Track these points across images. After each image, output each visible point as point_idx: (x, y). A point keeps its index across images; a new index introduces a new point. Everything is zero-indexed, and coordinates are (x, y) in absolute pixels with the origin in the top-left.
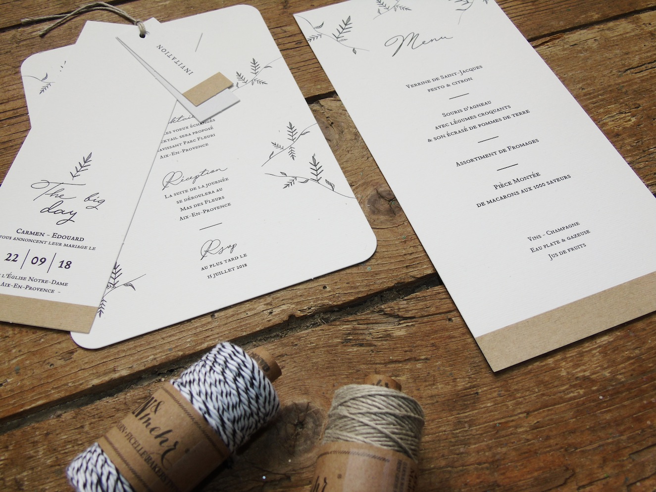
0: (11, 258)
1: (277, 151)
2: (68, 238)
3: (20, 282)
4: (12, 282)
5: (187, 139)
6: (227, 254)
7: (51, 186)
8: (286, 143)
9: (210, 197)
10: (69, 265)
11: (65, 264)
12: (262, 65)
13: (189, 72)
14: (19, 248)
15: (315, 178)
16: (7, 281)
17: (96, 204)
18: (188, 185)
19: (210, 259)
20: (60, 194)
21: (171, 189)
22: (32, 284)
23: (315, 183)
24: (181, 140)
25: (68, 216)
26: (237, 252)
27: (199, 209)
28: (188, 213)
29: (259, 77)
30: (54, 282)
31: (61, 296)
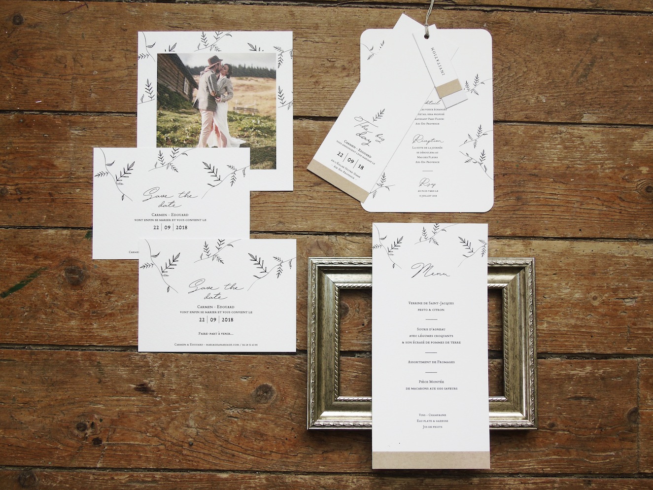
0: (340, 155)
1: (469, 140)
2: (365, 153)
3: (342, 169)
4: (339, 167)
5: (431, 117)
6: (430, 188)
7: (364, 121)
8: (474, 137)
9: (432, 155)
10: (362, 168)
11: (361, 167)
12: (480, 81)
13: (443, 73)
14: (344, 151)
15: (480, 162)
16: (337, 166)
17: (380, 140)
18: (424, 144)
19: (423, 188)
20: (366, 128)
21: (416, 144)
22: (346, 171)
23: (479, 165)
24: (427, 117)
25: (367, 142)
26: (435, 188)
27: (425, 160)
28: (420, 160)
29: (476, 89)
30: (355, 174)
31: (356, 182)
